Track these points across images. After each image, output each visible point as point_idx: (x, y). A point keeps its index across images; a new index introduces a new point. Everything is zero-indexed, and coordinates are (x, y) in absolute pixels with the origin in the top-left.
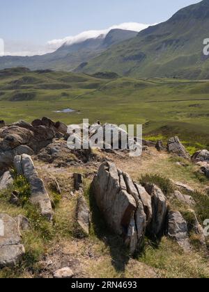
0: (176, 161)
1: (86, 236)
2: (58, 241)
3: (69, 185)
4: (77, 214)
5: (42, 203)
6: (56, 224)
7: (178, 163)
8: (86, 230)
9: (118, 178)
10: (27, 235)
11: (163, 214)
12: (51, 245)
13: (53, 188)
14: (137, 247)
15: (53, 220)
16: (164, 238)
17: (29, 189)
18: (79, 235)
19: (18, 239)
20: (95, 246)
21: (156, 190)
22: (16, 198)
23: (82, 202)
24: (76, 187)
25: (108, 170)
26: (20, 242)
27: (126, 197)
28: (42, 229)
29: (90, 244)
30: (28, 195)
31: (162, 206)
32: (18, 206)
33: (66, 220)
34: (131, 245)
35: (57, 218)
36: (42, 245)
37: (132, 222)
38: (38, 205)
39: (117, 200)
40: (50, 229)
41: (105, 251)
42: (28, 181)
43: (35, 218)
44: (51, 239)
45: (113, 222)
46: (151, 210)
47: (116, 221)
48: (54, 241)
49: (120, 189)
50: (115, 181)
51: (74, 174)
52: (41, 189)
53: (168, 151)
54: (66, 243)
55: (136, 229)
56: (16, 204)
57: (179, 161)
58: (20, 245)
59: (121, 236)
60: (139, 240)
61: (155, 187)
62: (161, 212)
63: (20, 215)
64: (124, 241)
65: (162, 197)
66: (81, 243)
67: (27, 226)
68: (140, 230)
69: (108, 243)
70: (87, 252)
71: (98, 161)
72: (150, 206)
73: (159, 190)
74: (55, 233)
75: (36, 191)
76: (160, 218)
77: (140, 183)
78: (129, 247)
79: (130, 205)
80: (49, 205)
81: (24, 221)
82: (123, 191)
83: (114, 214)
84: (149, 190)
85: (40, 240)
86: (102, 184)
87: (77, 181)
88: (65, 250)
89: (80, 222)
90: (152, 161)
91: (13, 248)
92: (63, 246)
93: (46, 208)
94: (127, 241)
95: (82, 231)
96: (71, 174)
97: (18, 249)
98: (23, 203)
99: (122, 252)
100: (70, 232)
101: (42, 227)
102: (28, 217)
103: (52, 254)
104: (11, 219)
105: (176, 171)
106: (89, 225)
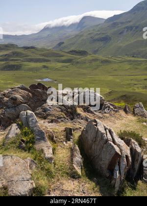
0: (143, 122)
1: (79, 177)
2: (58, 180)
3: (62, 137)
4: (72, 159)
5: (45, 149)
6: (56, 166)
7: (145, 124)
8: (79, 172)
9: (105, 132)
10: (35, 173)
11: (139, 162)
12: (53, 183)
13: (51, 138)
14: (120, 188)
15: (54, 163)
16: (140, 182)
17: (33, 138)
18: (74, 176)
19: (29, 177)
20: (87, 185)
21: (134, 143)
22: (24, 145)
23: (76, 150)
24: (68, 139)
25: (96, 125)
26: (31, 179)
27: (113, 147)
28: (46, 170)
29: (83, 184)
30: (33, 143)
31: (139, 156)
32: (25, 151)
33: (63, 164)
34: (116, 186)
35: (57, 162)
36: (47, 182)
37: (117, 168)
38: (42, 151)
39: (104, 149)
40: (53, 170)
41: (96, 189)
42: (32, 132)
43: (41, 161)
44: (53, 178)
45: (101, 167)
46: (130, 158)
47: (104, 166)
48: (56, 180)
49: (107, 140)
50: (102, 134)
51: (66, 128)
52: (43, 139)
53: (134, 114)
54: (64, 182)
55: (120, 173)
56: (24, 149)
57: (145, 122)
58: (31, 181)
59: (107, 178)
60: (122, 182)
61: (133, 140)
62: (137, 160)
63: (29, 158)
64: (111, 182)
65: (139, 149)
66: (76, 182)
67: (34, 167)
68: (123, 174)
69: (97, 184)
70: (81, 189)
71: (82, 119)
72: (129, 155)
73: (136, 143)
74: (56, 173)
75: (39, 140)
76: (137, 166)
77: (120, 137)
78: (114, 187)
79: (117, 153)
80: (51, 151)
81: (32, 163)
82: (110, 142)
83: (101, 160)
84: (128, 143)
85: (45, 178)
86: (90, 136)
87: (68, 133)
88: (65, 187)
89: (75, 166)
90: (123, 121)
91: (25, 183)
92: (62, 184)
93: (48, 153)
94: (113, 182)
95: (76, 172)
96: (63, 128)
97: (30, 184)
98: (30, 149)
99: (109, 191)
100: (67, 173)
101: (46, 168)
102: (35, 159)
103: (54, 190)
104: (22, 161)
105: (144, 130)
106: (82, 168)
